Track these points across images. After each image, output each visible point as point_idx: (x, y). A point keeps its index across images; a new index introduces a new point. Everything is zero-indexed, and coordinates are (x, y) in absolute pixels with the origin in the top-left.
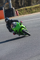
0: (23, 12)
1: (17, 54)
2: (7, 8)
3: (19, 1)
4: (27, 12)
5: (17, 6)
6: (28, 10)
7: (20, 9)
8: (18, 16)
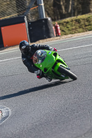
0: (70, 28)
1: (56, 124)
2: (33, 19)
3: (62, 3)
4: (80, 28)
5: (58, 14)
6: (82, 23)
7: (64, 20)
8: (58, 37)
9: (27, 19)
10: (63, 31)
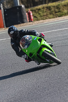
0: (42, 14)
2: (8, 6)
4: (51, 14)
5: (30, 2)
6: (53, 10)
8: (31, 23)
9: (3, 7)
10: (35, 17)
